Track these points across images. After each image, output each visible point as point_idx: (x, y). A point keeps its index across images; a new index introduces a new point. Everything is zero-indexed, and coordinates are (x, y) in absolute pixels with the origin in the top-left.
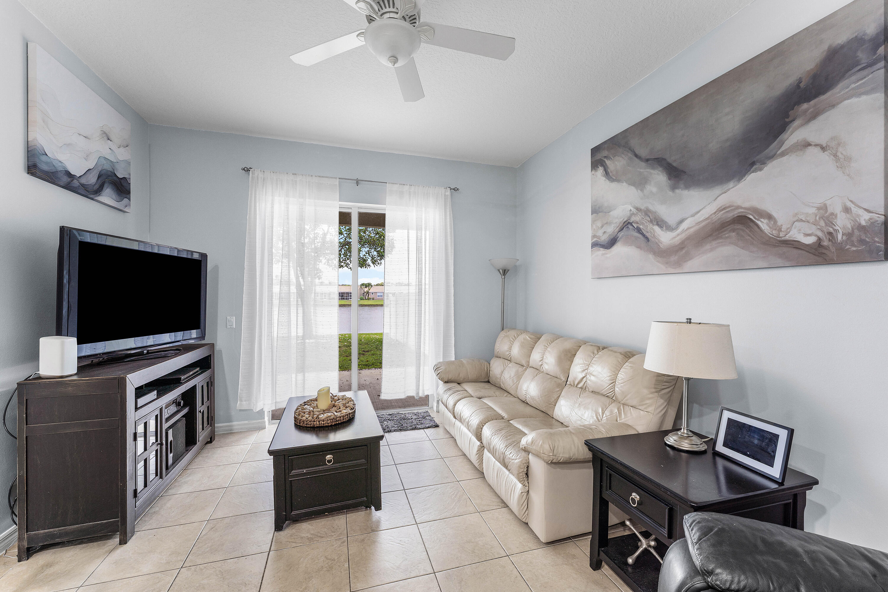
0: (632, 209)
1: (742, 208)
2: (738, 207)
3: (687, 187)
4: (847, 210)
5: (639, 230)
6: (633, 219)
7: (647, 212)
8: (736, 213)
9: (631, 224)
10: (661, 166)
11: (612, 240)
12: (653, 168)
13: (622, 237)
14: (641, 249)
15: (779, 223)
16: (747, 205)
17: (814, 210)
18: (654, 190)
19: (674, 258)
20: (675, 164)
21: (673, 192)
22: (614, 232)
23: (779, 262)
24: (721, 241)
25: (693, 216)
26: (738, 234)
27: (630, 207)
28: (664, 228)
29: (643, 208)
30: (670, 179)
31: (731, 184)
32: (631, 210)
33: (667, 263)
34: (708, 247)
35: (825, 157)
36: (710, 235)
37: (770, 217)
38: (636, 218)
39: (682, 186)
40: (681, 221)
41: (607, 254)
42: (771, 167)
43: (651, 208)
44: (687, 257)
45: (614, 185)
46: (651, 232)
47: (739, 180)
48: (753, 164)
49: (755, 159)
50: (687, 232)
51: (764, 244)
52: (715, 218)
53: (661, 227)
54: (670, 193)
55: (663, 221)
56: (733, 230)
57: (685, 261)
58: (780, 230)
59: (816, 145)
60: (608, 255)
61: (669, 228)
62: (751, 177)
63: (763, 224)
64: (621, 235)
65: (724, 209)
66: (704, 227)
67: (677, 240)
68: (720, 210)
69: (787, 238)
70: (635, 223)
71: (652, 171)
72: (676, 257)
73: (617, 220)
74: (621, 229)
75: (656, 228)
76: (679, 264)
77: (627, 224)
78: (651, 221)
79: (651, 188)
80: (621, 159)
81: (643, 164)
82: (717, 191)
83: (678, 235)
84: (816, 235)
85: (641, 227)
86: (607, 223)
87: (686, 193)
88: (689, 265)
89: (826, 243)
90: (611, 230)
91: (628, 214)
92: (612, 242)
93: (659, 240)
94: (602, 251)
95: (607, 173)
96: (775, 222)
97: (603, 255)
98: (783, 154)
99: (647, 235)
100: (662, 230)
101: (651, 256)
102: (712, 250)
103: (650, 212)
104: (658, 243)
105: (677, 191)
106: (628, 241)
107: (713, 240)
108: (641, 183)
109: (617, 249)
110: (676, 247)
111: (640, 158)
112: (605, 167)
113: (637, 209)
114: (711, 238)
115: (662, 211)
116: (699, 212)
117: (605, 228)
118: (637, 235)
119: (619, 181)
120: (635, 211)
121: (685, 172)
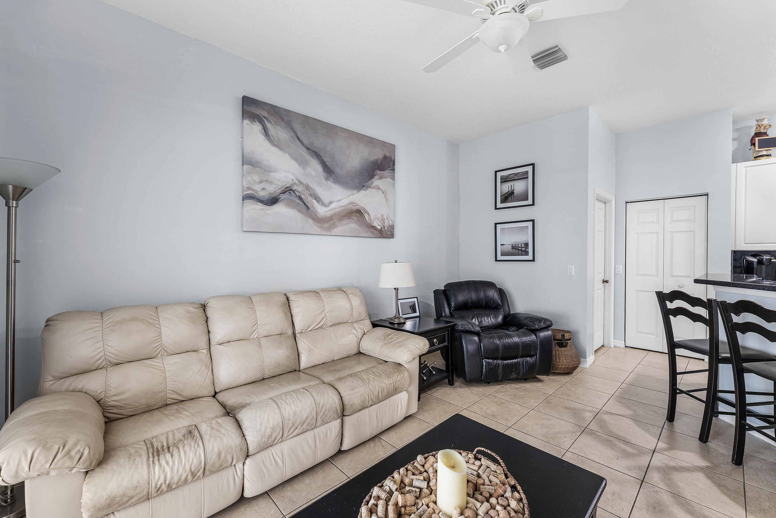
0: (294, 179)
1: (359, 206)
2: (358, 205)
3: (334, 182)
4: (387, 219)
5: (301, 199)
6: (294, 188)
7: (307, 187)
8: (357, 207)
9: (294, 191)
10: (319, 160)
11: (273, 198)
12: (313, 157)
13: (283, 200)
14: (302, 213)
15: (371, 218)
16: (361, 205)
17: (380, 216)
18: (313, 173)
19: (326, 225)
20: (327, 164)
21: (326, 181)
22: (275, 192)
23: (371, 235)
24: (351, 220)
25: (338, 201)
26: (357, 218)
27: (292, 177)
28: (320, 203)
29: (304, 182)
30: (324, 172)
31: (355, 192)
32: (293, 180)
33: (322, 228)
34: (345, 222)
35: (383, 195)
36: (346, 216)
37: (369, 214)
38: (299, 188)
39: (332, 180)
40: (331, 203)
41: (267, 210)
42: (370, 191)
43: (310, 185)
44: (333, 226)
45: (275, 149)
46: (310, 203)
47: (359, 191)
48: (363, 186)
49: (364, 184)
50: (334, 211)
51: (367, 226)
52: (348, 207)
53: (318, 202)
54: (324, 181)
55: (319, 198)
56: (356, 216)
57: (333, 228)
58: (371, 221)
59: (381, 190)
60: (268, 212)
61: (323, 204)
62: (363, 192)
63: (366, 216)
64: (283, 197)
65: (352, 203)
66: (343, 210)
67: (329, 214)
68: (351, 203)
69: (373, 225)
70: (297, 192)
71: (312, 159)
72: (328, 225)
73: (278, 183)
74: (284, 192)
75: (314, 201)
76: (329, 229)
77: (288, 190)
78: (311, 195)
79: (310, 170)
80: (283, 131)
81: (304, 150)
82: (349, 192)
83: (329, 211)
84: (381, 226)
85: (303, 196)
86: (267, 181)
87: (334, 185)
88: (336, 231)
89: (383, 230)
90: (270, 189)
91: (291, 182)
92: (273, 201)
93: (317, 211)
94: (260, 206)
95: (267, 134)
96: (370, 217)
97: (261, 210)
98: (373, 188)
99: (307, 204)
100: (319, 204)
101: (310, 221)
102: (347, 224)
103: (310, 188)
104: (316, 213)
105: (328, 182)
106: (290, 204)
107: (347, 219)
108: (303, 163)
109: (279, 208)
110: (328, 218)
111: (302, 143)
112: (262, 125)
113: (299, 181)
114: (346, 218)
115: (319, 191)
116: (341, 200)
117: (263, 185)
118: (299, 202)
119: (281, 149)
120: (297, 182)
121: (333, 173)
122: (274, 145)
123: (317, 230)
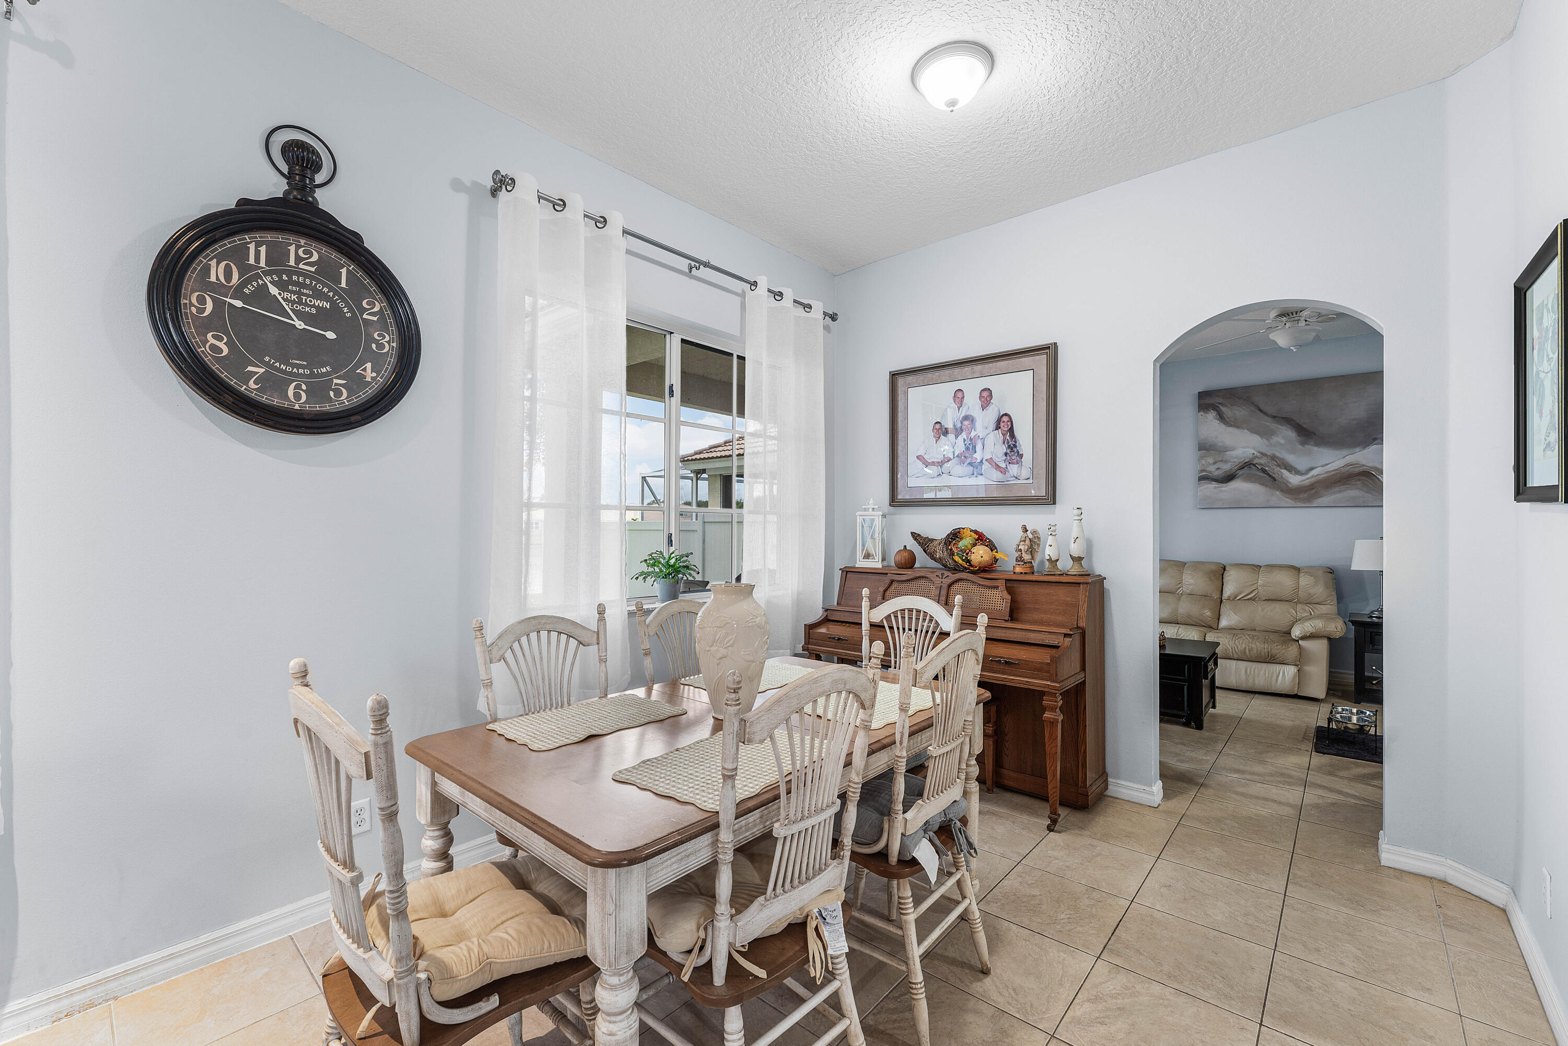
0: (1255, 452)
1: (1366, 466)
2: (1363, 465)
3: (1316, 445)
5: (1264, 471)
6: (1255, 461)
7: (1273, 458)
8: (1361, 469)
9: (1254, 465)
10: (1290, 424)
11: (1228, 476)
12: (1281, 425)
13: (1242, 475)
14: (1266, 486)
16: (1371, 465)
18: (1282, 441)
19: (1303, 495)
20: (1304, 426)
21: (1303, 446)
22: (1231, 469)
24: (1348, 486)
25: (1322, 466)
26: (1363, 483)
27: (1253, 451)
28: (1293, 472)
29: (1269, 454)
30: (1299, 436)
31: (1357, 449)
32: (1254, 454)
33: (1295, 499)
34: (1337, 489)
36: (1339, 481)
38: (1260, 461)
39: (1312, 443)
40: (1312, 469)
41: (1222, 487)
43: (1278, 454)
44: (1317, 495)
45: (1231, 430)
46: (1278, 474)
47: (1364, 448)
50: (1317, 477)
52: (1343, 470)
53: (1290, 471)
54: (1300, 447)
55: (1291, 466)
56: (1359, 480)
57: (1315, 499)
60: (1224, 489)
61: (1298, 472)
62: (1374, 448)
64: (1240, 472)
65: (1351, 465)
66: (1333, 475)
67: (1307, 482)
68: (1348, 465)
70: (1259, 465)
71: (1279, 426)
72: (1306, 495)
73: (1236, 460)
74: (1242, 468)
75: (1284, 471)
76: (1309, 500)
77: (1248, 465)
78: (1278, 465)
79: (1278, 439)
80: (1241, 409)
81: (1269, 419)
82: (1345, 452)
83: (1308, 479)
85: (1267, 468)
86: (1221, 461)
87: (1316, 449)
88: (1318, 501)
90: (1226, 467)
91: (1251, 456)
92: (1229, 478)
93: (1287, 481)
94: (1214, 485)
95: (1221, 418)
97: (1214, 488)
99: (1274, 475)
100: (1291, 474)
101: (1278, 493)
102: (1340, 492)
103: (1278, 457)
104: (1286, 483)
105: (1307, 446)
106: (1249, 479)
107: (1341, 485)
108: (1266, 434)
109: (1237, 485)
110: (1306, 487)
111: (1266, 414)
112: (1217, 411)
113: (1262, 454)
114: (1339, 484)
115: (1291, 459)
116: (1329, 464)
117: (1218, 465)
118: (1262, 474)
119: (1238, 427)
120: (1259, 455)
121: (1315, 434)
122: (1230, 426)
123: (1289, 502)
